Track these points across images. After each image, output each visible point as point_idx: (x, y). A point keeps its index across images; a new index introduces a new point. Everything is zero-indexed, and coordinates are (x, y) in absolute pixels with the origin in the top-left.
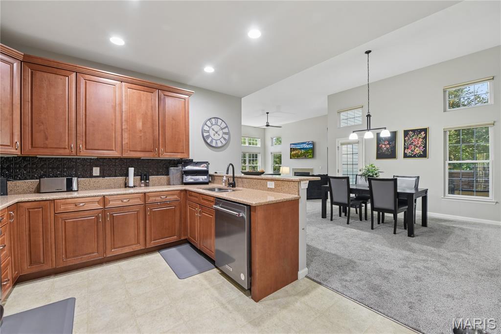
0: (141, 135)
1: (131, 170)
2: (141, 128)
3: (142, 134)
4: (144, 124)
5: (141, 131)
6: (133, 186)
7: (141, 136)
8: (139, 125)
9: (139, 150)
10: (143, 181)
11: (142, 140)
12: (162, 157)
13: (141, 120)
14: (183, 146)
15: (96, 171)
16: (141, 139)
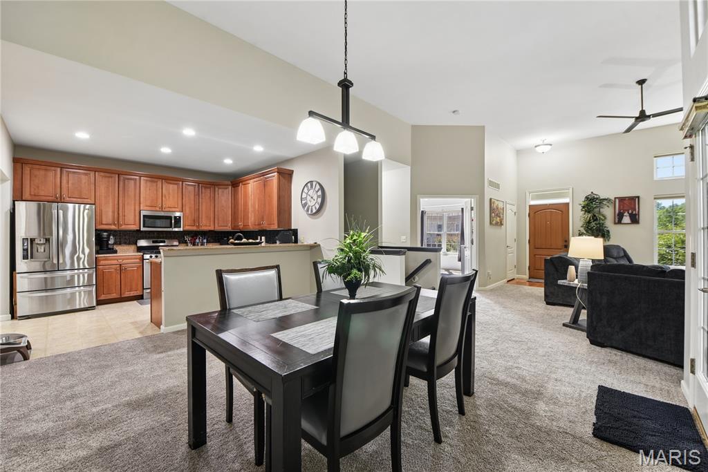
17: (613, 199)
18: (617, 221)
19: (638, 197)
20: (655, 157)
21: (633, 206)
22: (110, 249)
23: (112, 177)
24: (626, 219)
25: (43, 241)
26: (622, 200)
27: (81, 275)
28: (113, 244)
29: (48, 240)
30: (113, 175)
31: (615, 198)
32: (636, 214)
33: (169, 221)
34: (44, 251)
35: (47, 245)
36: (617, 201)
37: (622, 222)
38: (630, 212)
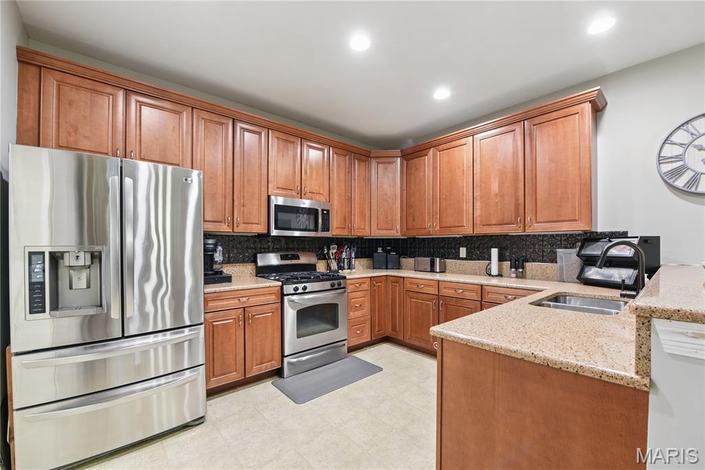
0: (497, 200)
1: (495, 252)
2: (497, 191)
3: (499, 198)
4: (501, 184)
5: (497, 194)
6: (497, 274)
7: (497, 203)
8: (495, 187)
9: (494, 223)
10: (513, 270)
11: (499, 207)
12: (529, 231)
13: (497, 180)
14: (574, 207)
15: (463, 252)
16: (497, 206)
22: (217, 273)
23: (222, 124)
25: (84, 259)
27: (160, 349)
28: (223, 263)
29: (96, 257)
30: (224, 121)
33: (312, 217)
34: (88, 286)
35: (95, 270)
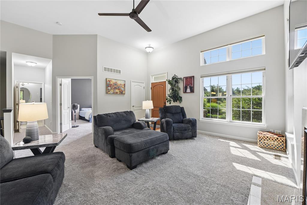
17: (183, 78)
18: (184, 92)
19: (193, 77)
20: (201, 52)
21: (191, 82)
24: (188, 90)
26: (186, 78)
31: (184, 78)
32: (192, 87)
36: (185, 79)
37: (187, 92)
38: (190, 86)
